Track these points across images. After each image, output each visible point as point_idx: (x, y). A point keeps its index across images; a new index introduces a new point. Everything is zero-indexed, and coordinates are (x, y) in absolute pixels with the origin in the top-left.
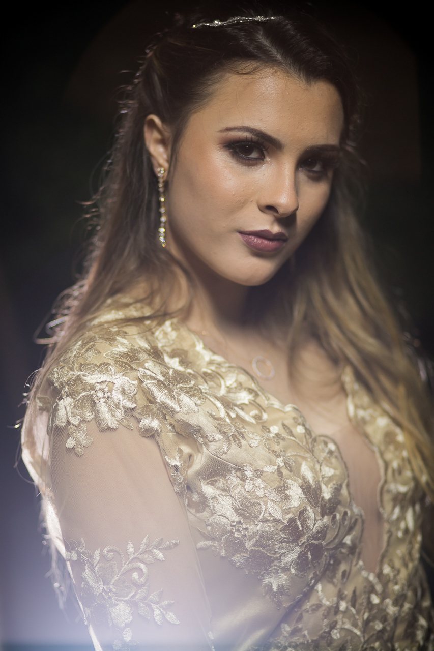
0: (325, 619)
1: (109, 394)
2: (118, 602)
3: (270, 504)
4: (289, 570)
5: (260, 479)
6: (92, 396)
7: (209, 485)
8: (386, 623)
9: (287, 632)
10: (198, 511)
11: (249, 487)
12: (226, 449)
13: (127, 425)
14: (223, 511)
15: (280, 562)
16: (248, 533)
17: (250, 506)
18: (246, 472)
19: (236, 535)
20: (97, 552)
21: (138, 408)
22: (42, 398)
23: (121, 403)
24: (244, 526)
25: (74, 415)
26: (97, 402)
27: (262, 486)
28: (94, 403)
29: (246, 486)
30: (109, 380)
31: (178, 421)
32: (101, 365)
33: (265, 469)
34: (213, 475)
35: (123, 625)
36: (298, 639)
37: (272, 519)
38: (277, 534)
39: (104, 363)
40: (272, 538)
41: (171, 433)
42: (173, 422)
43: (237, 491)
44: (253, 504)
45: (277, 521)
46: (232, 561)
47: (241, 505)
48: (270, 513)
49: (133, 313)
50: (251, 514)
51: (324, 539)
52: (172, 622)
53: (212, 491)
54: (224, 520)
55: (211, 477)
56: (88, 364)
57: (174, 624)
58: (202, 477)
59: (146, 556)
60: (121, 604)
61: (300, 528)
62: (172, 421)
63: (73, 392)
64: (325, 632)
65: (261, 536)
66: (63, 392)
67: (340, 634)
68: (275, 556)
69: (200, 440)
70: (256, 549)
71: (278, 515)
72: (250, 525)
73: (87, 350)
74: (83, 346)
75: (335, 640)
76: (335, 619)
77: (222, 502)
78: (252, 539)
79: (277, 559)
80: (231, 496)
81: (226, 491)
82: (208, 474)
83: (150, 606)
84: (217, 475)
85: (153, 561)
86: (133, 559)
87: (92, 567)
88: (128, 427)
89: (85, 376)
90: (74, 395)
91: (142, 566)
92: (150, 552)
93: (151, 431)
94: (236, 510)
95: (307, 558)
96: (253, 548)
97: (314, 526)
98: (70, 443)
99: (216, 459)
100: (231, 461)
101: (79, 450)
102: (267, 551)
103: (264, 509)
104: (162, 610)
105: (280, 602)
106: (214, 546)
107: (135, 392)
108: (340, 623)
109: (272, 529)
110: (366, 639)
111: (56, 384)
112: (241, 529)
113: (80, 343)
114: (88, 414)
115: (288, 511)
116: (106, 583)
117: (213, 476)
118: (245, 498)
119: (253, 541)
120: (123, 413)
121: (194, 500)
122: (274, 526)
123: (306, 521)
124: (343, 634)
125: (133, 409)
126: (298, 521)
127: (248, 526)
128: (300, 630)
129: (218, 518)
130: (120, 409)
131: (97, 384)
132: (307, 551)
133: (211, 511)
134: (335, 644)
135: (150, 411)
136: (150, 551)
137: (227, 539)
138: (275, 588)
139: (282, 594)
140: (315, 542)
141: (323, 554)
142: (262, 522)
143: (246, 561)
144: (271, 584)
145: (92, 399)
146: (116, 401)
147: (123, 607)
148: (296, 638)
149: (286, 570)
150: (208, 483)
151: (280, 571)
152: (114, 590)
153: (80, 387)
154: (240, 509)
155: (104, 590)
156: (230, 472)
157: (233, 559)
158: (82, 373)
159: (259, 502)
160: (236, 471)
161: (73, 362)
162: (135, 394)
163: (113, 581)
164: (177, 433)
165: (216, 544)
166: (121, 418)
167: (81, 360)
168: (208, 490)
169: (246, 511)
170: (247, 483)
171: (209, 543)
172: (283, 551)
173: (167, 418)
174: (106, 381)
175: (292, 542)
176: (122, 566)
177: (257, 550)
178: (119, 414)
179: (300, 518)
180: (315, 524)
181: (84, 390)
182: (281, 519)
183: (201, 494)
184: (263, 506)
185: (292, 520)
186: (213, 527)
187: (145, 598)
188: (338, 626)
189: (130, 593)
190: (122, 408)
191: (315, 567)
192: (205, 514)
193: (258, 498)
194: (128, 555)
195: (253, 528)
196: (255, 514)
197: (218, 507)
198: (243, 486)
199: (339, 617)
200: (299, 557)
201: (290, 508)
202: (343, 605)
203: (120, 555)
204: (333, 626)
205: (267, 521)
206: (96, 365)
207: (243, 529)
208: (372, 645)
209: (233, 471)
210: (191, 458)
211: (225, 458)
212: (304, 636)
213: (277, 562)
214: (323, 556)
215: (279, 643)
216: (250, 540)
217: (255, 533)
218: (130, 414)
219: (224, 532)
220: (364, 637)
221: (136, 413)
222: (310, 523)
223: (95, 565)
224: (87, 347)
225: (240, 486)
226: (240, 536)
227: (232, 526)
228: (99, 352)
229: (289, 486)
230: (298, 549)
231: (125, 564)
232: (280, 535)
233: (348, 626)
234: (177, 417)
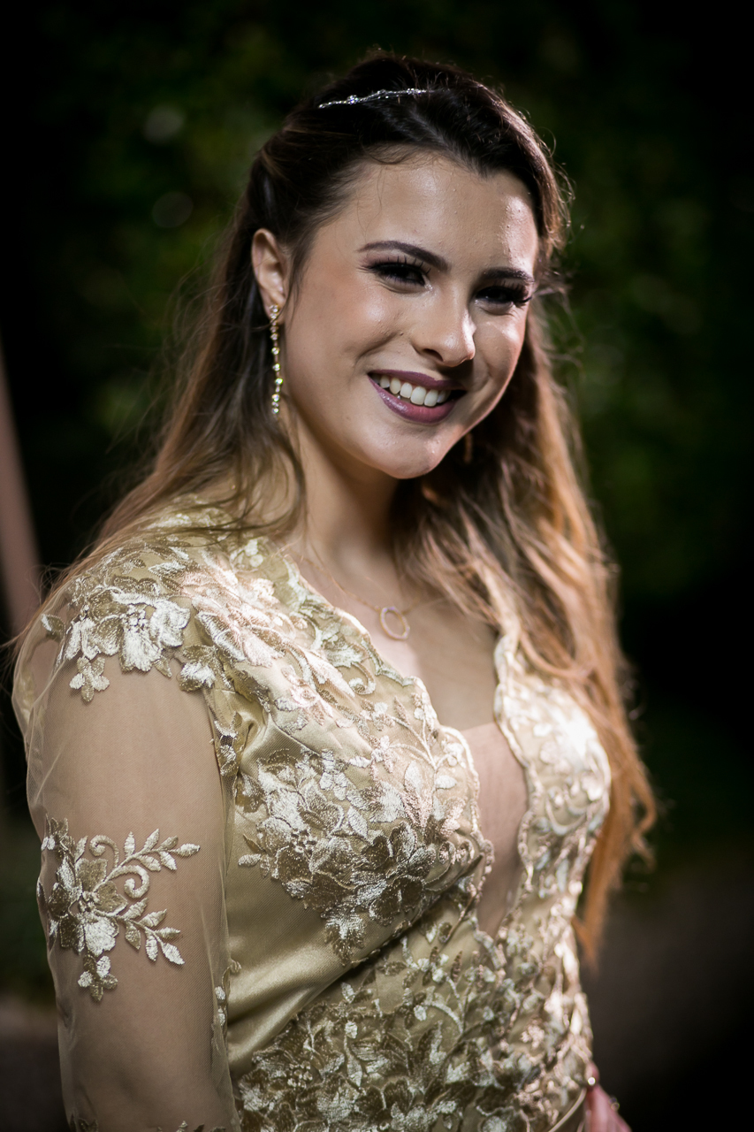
0: (408, 987)
1: (145, 621)
2: (99, 918)
3: (351, 811)
4: (366, 911)
5: (342, 774)
6: (120, 620)
7: (270, 773)
8: (500, 1013)
9: (350, 998)
10: (247, 810)
11: (325, 782)
12: (300, 723)
13: (163, 670)
14: (283, 813)
15: (355, 898)
16: (315, 848)
17: (323, 810)
18: (324, 761)
19: (297, 849)
20: (83, 841)
21: (183, 648)
22: (53, 619)
23: (159, 637)
24: (311, 839)
25: (91, 644)
26: (126, 630)
27: (344, 784)
28: (122, 629)
29: (321, 782)
30: (148, 603)
31: (239, 674)
32: (142, 580)
33: (353, 761)
34: (277, 759)
35: (100, 952)
36: (365, 1010)
37: (351, 833)
38: (355, 856)
39: (147, 579)
40: (348, 861)
41: (228, 692)
42: (232, 676)
43: (307, 786)
44: (327, 809)
45: (358, 838)
46: (286, 887)
47: (310, 807)
48: (349, 825)
49: (205, 520)
50: (322, 822)
51: (424, 877)
52: (171, 960)
53: (273, 783)
54: (284, 826)
55: (274, 762)
56: (125, 578)
57: (173, 964)
58: (261, 761)
59: (150, 859)
60: (103, 921)
61: (391, 853)
62: (230, 673)
63: (95, 612)
64: (404, 1007)
65: (333, 856)
66: (82, 611)
67: (427, 1015)
68: (349, 888)
69: (267, 706)
70: (323, 873)
71: (361, 829)
72: (319, 838)
73: (127, 560)
74: (121, 554)
75: (419, 1020)
76: (423, 991)
77: (284, 800)
78: (319, 858)
79: (351, 893)
80: (298, 793)
81: (293, 784)
82: (271, 757)
83: (142, 930)
84: (283, 759)
85: (159, 868)
86: (131, 860)
87: (72, 862)
88: (163, 673)
89: (117, 592)
90: (97, 617)
91: (142, 872)
92: (157, 855)
93: (197, 684)
94: (302, 813)
95: (396, 898)
96: (319, 872)
97: (411, 855)
98: (77, 682)
99: (284, 736)
100: (306, 741)
101: (87, 694)
102: (339, 879)
103: (341, 818)
104: (159, 940)
105: (347, 957)
106: (264, 863)
107: (183, 626)
108: (429, 997)
109: (350, 848)
110: (467, 1029)
111: (75, 600)
112: (305, 842)
113: (120, 549)
114: (110, 646)
115: (377, 825)
116: (86, 887)
117: (277, 762)
118: (318, 798)
119: (320, 862)
120: (160, 651)
121: (244, 793)
122: (352, 845)
123: (401, 844)
124: (432, 1015)
125: (176, 648)
126: (388, 842)
127: (315, 839)
128: (369, 997)
129: (276, 821)
130: (157, 646)
131: (131, 606)
132: (397, 889)
133: (267, 810)
134: (417, 1027)
135: (201, 655)
136: (157, 853)
137: (284, 854)
138: (343, 934)
139: (352, 944)
140: (410, 877)
141: (420, 898)
142: (337, 836)
143: (307, 889)
144: (339, 927)
145: (120, 625)
146: (153, 634)
147: (105, 926)
148: (362, 1008)
149: (362, 910)
150: (268, 770)
151: (353, 910)
152: (96, 900)
153: (107, 606)
154: (309, 813)
155: (81, 897)
156: (301, 757)
157: (288, 884)
158: (114, 588)
159: (336, 806)
160: (311, 758)
161: (104, 572)
162: (183, 628)
163: (97, 887)
164: (237, 692)
165: (268, 859)
166: (156, 658)
167: (116, 571)
168: (267, 780)
169: (317, 817)
170: (323, 777)
171: (257, 857)
172: (361, 883)
173: (225, 669)
174: (144, 603)
175: (376, 871)
176: (114, 867)
177: (324, 876)
178: (155, 653)
179: (392, 839)
180: (414, 852)
181: (112, 611)
182: (365, 835)
183: (256, 785)
184: (341, 813)
185: (379, 840)
186: (265, 834)
187: (138, 918)
188: (427, 1002)
189: (118, 906)
190: (159, 644)
191: (406, 914)
192: (259, 814)
193: (335, 800)
194: (126, 853)
195: (323, 843)
196: (329, 823)
197: (277, 806)
198: (318, 781)
199: (430, 989)
200: (383, 895)
201: (380, 822)
202: (438, 975)
203: (114, 851)
204: (418, 1000)
205: (344, 835)
206: (134, 580)
207: (308, 842)
208: (474, 1040)
209: (307, 757)
210: (252, 730)
211: (298, 737)
212: (374, 1007)
213: (350, 898)
214: (421, 901)
215: (336, 1011)
216: (317, 858)
217: (324, 851)
218: (170, 655)
219: (281, 844)
220: (465, 1027)
221: (178, 655)
222: (407, 849)
223: (76, 859)
224: (128, 556)
225: (313, 780)
226: (303, 851)
227: (293, 835)
228: (143, 564)
229: (384, 791)
230: (384, 883)
231: (118, 864)
232: (360, 859)
233: (440, 1005)
234: (238, 667)
